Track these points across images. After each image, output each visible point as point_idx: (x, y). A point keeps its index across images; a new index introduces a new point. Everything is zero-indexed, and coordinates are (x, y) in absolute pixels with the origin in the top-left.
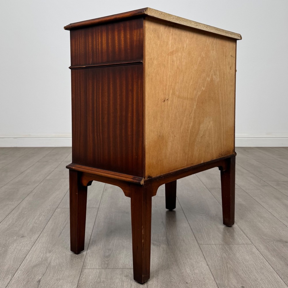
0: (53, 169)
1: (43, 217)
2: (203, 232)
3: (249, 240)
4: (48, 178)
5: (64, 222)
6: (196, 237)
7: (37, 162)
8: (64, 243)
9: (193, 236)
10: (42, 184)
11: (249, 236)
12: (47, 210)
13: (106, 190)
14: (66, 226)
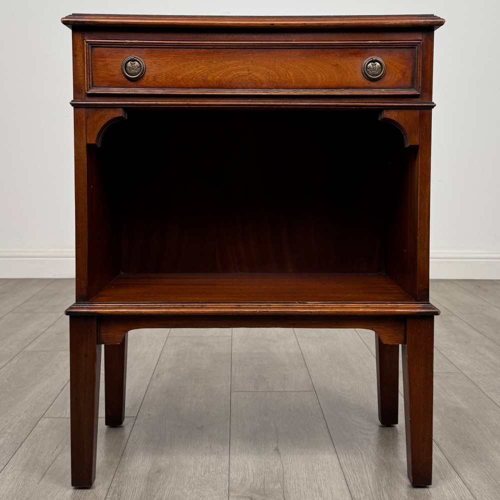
0: (44, 330)
1: (9, 438)
2: (366, 472)
3: (468, 491)
4: (30, 348)
5: (55, 448)
6: (349, 484)
7: (10, 312)
8: (48, 496)
9: (344, 481)
10: (14, 362)
11: (470, 481)
12: (19, 422)
13: (157, 376)
14: (58, 458)
